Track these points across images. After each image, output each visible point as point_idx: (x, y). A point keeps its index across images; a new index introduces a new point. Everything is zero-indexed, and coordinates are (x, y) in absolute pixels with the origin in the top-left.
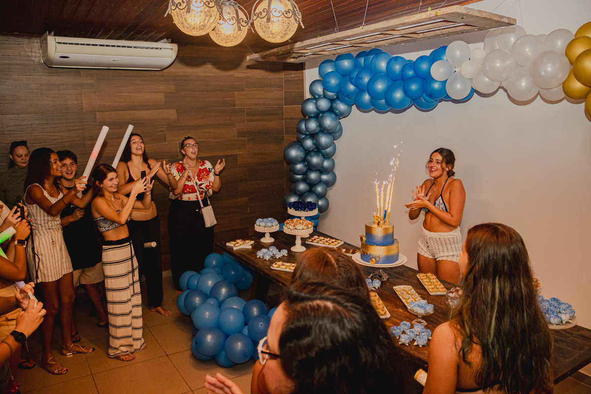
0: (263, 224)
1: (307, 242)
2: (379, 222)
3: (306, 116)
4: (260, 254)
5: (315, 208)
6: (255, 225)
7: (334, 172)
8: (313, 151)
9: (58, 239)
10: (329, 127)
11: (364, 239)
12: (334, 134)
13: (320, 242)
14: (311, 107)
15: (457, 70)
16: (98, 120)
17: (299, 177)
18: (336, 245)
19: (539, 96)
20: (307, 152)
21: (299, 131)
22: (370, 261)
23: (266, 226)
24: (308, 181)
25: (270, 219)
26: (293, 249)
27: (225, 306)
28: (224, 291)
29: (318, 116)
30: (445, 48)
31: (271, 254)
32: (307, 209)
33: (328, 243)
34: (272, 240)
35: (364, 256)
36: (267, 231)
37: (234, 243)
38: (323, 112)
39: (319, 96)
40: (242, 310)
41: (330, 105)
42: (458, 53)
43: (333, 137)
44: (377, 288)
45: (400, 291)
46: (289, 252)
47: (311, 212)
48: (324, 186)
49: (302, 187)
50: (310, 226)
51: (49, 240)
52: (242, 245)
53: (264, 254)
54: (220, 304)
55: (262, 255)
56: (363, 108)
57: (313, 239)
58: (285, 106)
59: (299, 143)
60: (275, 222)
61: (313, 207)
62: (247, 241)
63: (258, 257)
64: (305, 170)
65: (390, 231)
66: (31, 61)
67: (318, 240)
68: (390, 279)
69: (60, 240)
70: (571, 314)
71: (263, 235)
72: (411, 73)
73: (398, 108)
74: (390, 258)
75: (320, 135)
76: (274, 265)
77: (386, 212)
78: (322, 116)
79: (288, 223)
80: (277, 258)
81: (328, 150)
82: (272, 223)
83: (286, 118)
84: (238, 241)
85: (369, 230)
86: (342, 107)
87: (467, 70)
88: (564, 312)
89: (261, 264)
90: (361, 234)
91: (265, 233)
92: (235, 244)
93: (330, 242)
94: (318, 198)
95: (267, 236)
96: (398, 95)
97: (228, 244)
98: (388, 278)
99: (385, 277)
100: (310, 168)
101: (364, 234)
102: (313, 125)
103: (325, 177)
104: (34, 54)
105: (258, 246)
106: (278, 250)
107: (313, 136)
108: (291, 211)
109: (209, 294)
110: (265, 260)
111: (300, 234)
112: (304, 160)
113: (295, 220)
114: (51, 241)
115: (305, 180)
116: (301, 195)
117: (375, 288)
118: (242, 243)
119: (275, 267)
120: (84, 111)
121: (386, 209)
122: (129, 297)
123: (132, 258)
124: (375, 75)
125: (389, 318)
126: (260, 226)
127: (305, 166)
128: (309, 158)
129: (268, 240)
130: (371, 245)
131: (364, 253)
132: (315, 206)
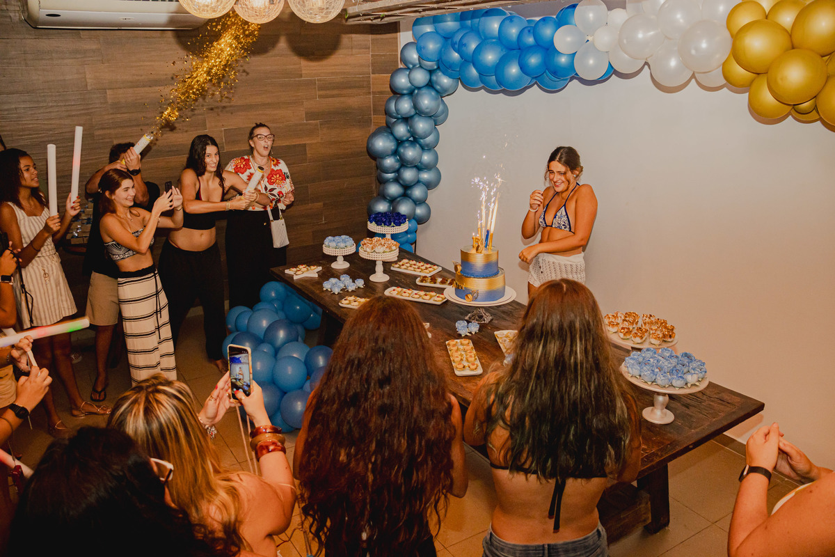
0: (333, 244)
1: (392, 268)
2: (478, 246)
3: (396, 93)
4: (327, 285)
5: (404, 223)
6: (324, 246)
7: (438, 169)
8: (407, 140)
9: (52, 270)
10: (427, 108)
11: (460, 268)
12: (436, 118)
13: (410, 268)
14: (402, 81)
15: (590, 38)
16: (110, 101)
17: (390, 176)
18: (430, 272)
19: (693, 80)
20: (400, 142)
21: (387, 113)
22: (466, 298)
23: (338, 247)
24: (401, 182)
25: (343, 237)
26: (373, 278)
27: (281, 355)
28: (282, 334)
29: (412, 93)
30: (574, 6)
31: (342, 286)
32: (392, 223)
33: (420, 270)
34: (347, 265)
35: (460, 291)
36: (340, 253)
37: (295, 269)
38: (419, 88)
39: (414, 65)
40: (303, 360)
41: (428, 77)
42: (591, 15)
43: (435, 121)
44: (473, 333)
45: (501, 338)
46: (367, 282)
47: (398, 227)
48: (424, 188)
49: (394, 189)
50: (394, 248)
51: (40, 272)
52: (304, 273)
53: (332, 285)
54: (277, 351)
55: (330, 286)
56: (469, 86)
57: (401, 263)
58: (372, 75)
59: (388, 129)
60: (350, 241)
61: (401, 221)
62: (312, 267)
63: (324, 289)
64: (397, 166)
65: (494, 259)
66: (6, 17)
67: (408, 265)
68: (494, 321)
69: (55, 271)
70: (701, 375)
71: (334, 258)
72: (530, 40)
73: (512, 89)
74: (492, 295)
75: (417, 119)
76: (343, 301)
77: (488, 232)
78: (417, 93)
79: (365, 244)
80: (350, 291)
81: (429, 139)
82: (345, 242)
83: (374, 93)
84: (301, 267)
85: (465, 257)
86: (445, 81)
87: (603, 39)
88: (693, 372)
89: (327, 299)
90: (455, 261)
91: (336, 257)
92: (296, 272)
93: (423, 268)
94: (416, 204)
95: (340, 259)
96: (514, 70)
97: (287, 271)
98: (492, 320)
99: (487, 318)
100: (404, 163)
101: (460, 262)
102: (405, 106)
103: (425, 176)
104: (11, 8)
105: (328, 274)
106: (351, 280)
107: (406, 120)
108: (372, 227)
109: (262, 337)
110: (334, 293)
111: (380, 259)
112: (395, 153)
113: (376, 239)
114: (42, 273)
115: (397, 180)
116: (393, 201)
117: (470, 333)
118: (305, 269)
119: (344, 303)
120: (89, 88)
121: (488, 228)
122: (156, 344)
123: (157, 294)
124: (485, 40)
125: (481, 375)
126: (329, 246)
127: (398, 161)
128: (402, 151)
129: (341, 265)
130: (467, 277)
131: (458, 288)
132: (405, 219)
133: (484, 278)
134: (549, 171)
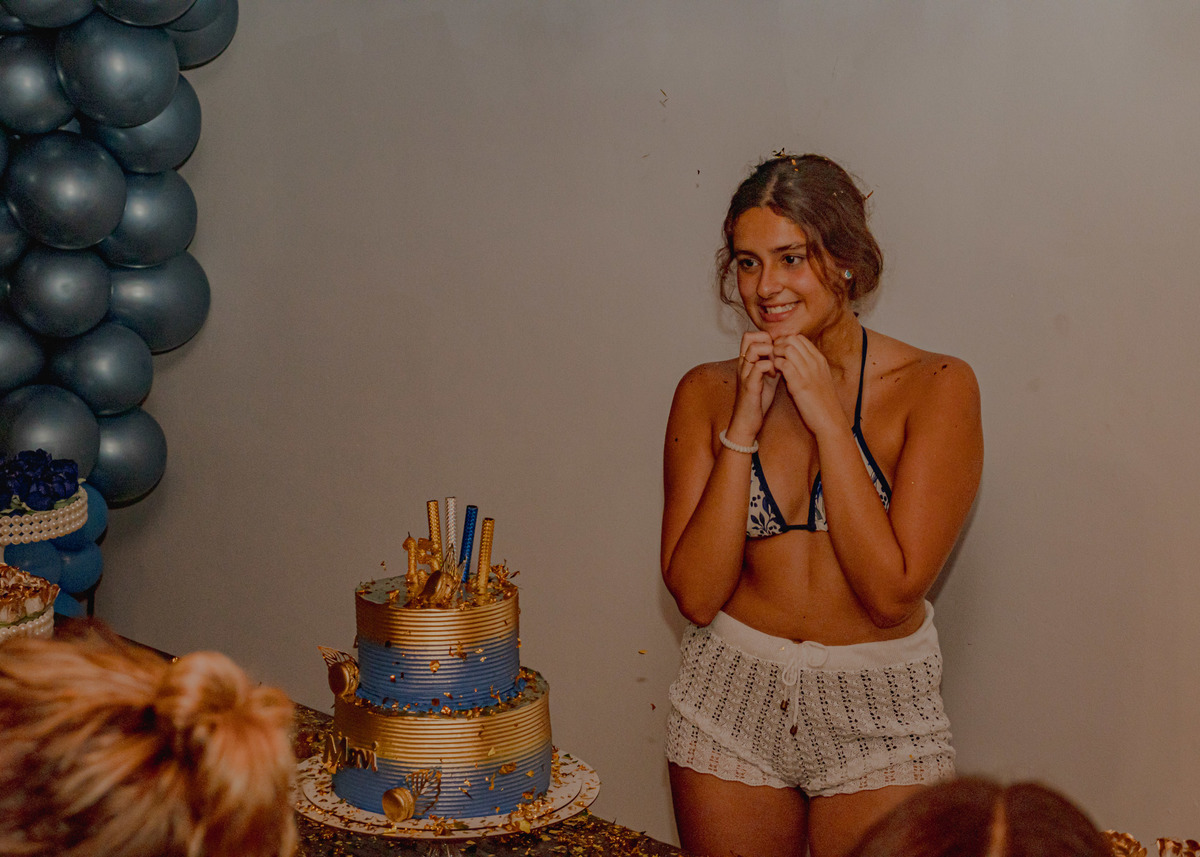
2: (434, 580)
5: (68, 495)
8: (53, 132)
11: (351, 674)
20: (18, 139)
22: (386, 803)
24: (29, 318)
32: (16, 499)
43: (179, 47)
47: (44, 515)
50: (35, 605)
61: (56, 486)
64: (7, 246)
65: (500, 629)
74: (501, 784)
75: (97, 36)
77: (472, 512)
81: (155, 127)
85: (375, 625)
94: (99, 418)
100: (41, 235)
101: (352, 648)
103: (137, 292)
107: (50, 38)
127: (9, 224)
128: (32, 178)
130: (389, 713)
131: (351, 763)
132: (72, 477)
133: (461, 712)
134: (736, 257)
